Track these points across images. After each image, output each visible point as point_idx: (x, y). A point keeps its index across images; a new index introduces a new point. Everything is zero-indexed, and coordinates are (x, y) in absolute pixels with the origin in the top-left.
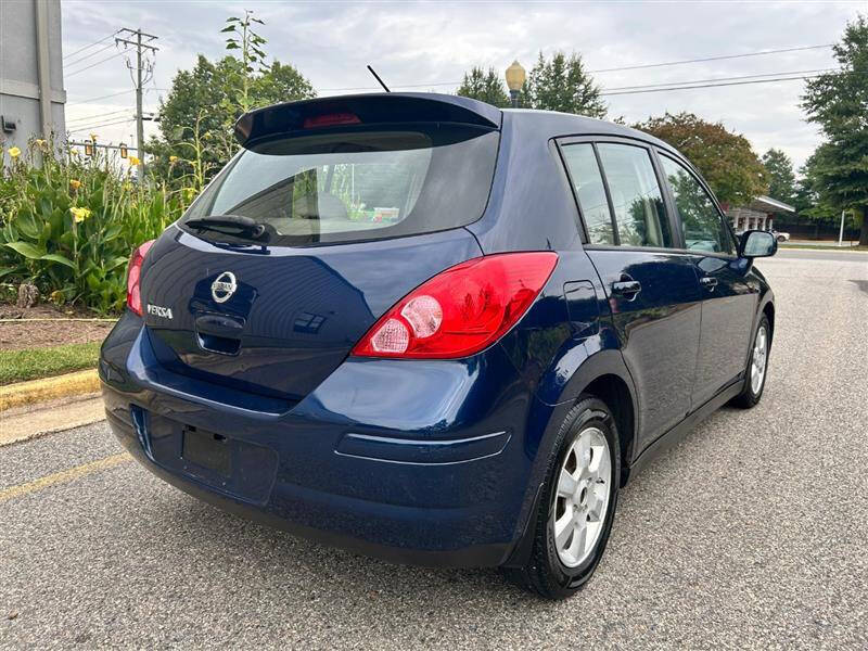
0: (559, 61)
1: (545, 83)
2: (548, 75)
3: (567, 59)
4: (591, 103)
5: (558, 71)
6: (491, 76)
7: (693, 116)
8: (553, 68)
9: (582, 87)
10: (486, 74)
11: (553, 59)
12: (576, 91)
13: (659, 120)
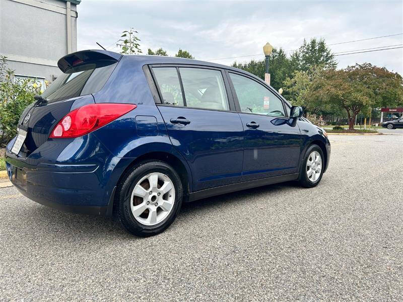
0: (313, 42)
1: (307, 53)
2: (308, 49)
3: (318, 41)
4: (329, 61)
5: (313, 47)
6: (281, 51)
7: (370, 64)
8: (310, 46)
9: (325, 54)
10: (278, 50)
11: (310, 41)
12: (322, 56)
13: (353, 67)
